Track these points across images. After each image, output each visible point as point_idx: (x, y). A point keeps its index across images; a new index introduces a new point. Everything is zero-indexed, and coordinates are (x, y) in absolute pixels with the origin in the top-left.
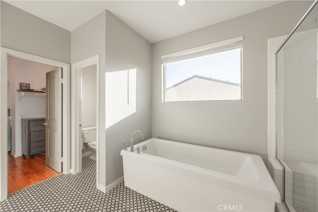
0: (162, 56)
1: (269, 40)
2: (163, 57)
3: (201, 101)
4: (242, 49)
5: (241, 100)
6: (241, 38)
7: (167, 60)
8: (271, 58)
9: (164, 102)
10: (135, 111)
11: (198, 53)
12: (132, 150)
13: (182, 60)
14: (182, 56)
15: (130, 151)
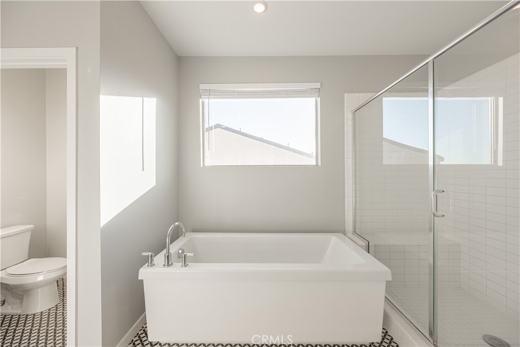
0: (200, 85)
1: (346, 94)
2: (202, 87)
3: (268, 166)
4: (319, 99)
5: (317, 165)
6: (318, 85)
7: (210, 93)
8: (348, 116)
9: (203, 166)
10: (154, 184)
11: (263, 92)
12: (168, 263)
13: (236, 98)
14: (238, 92)
15: (164, 265)
